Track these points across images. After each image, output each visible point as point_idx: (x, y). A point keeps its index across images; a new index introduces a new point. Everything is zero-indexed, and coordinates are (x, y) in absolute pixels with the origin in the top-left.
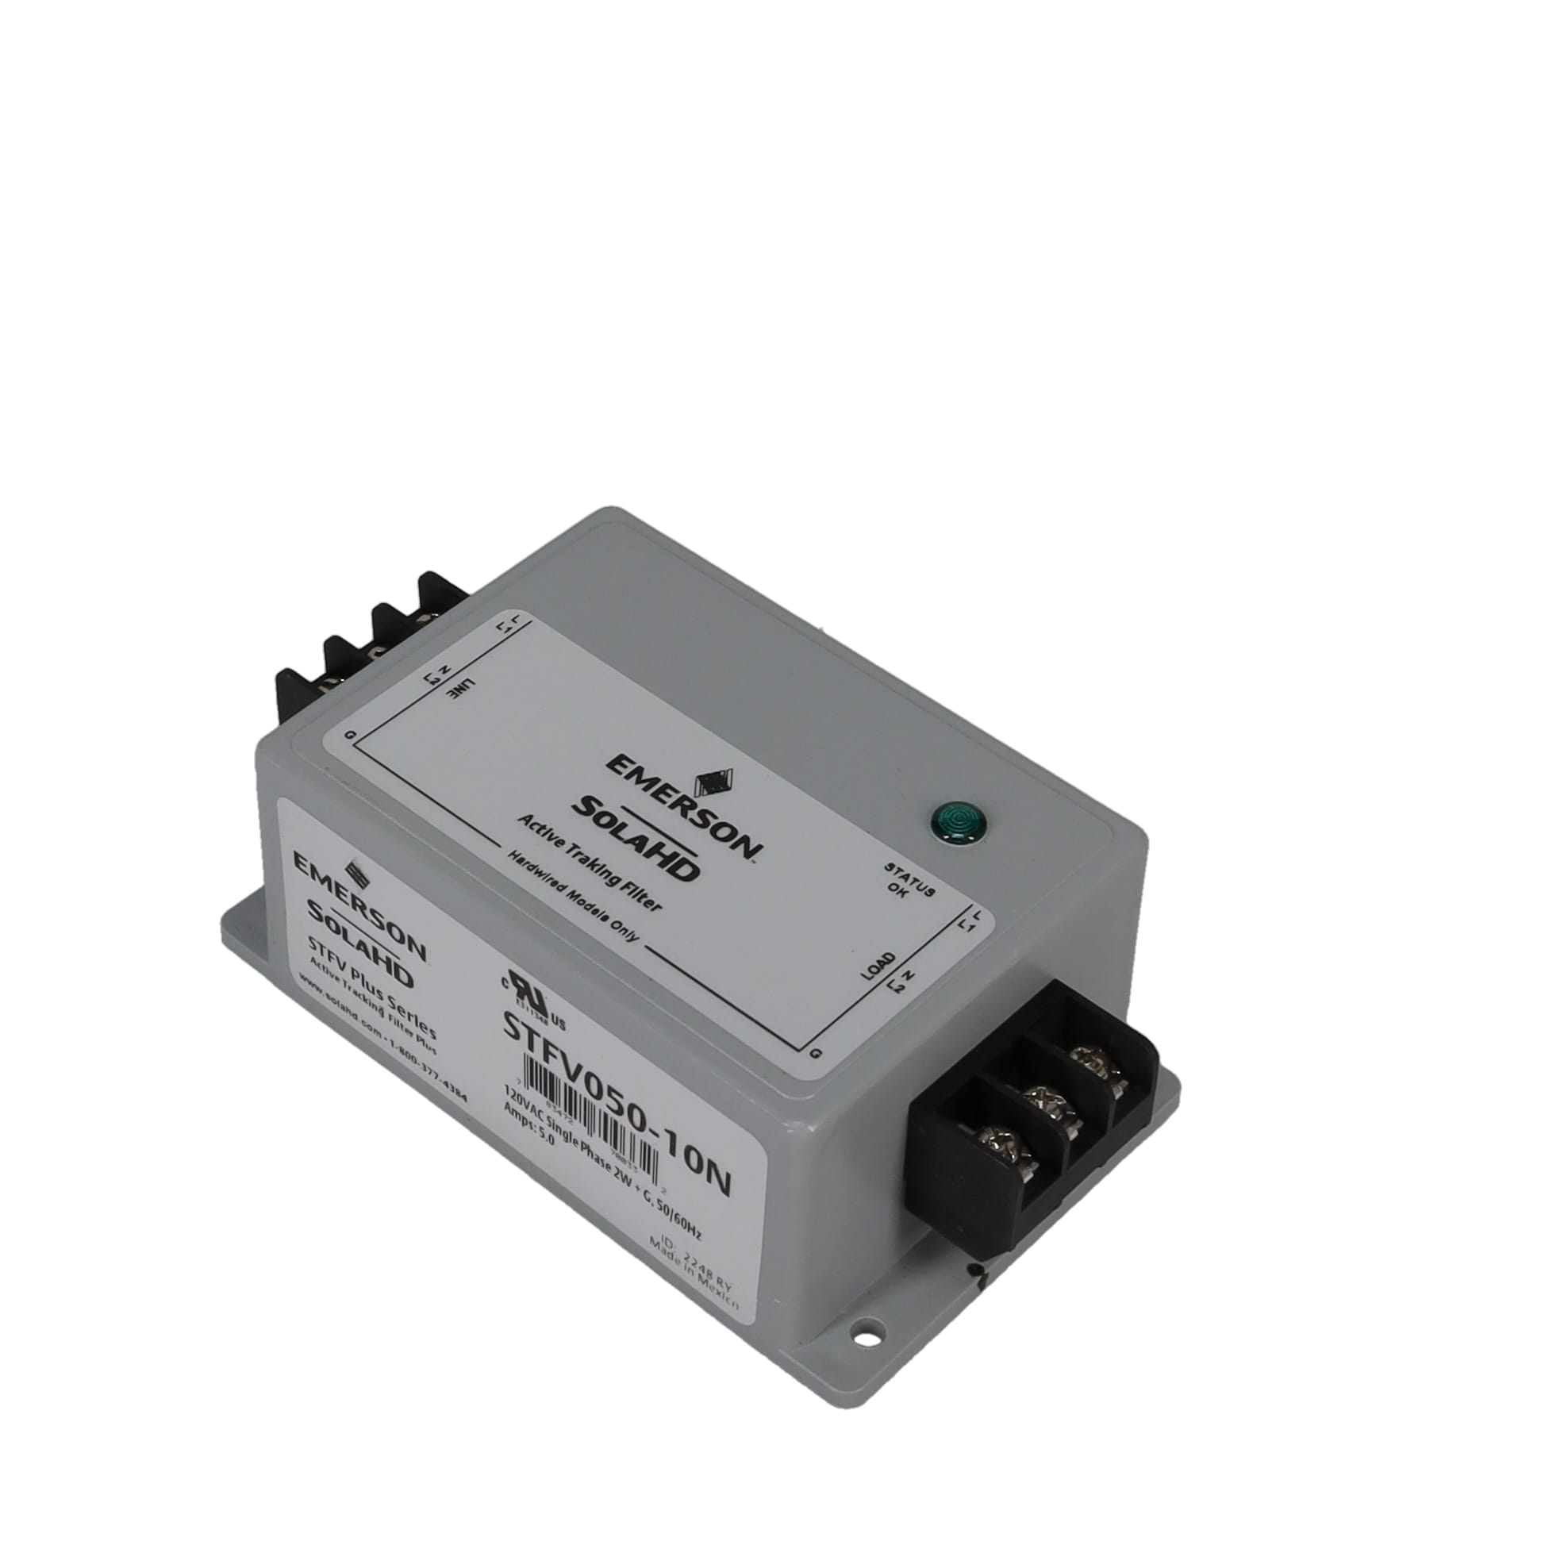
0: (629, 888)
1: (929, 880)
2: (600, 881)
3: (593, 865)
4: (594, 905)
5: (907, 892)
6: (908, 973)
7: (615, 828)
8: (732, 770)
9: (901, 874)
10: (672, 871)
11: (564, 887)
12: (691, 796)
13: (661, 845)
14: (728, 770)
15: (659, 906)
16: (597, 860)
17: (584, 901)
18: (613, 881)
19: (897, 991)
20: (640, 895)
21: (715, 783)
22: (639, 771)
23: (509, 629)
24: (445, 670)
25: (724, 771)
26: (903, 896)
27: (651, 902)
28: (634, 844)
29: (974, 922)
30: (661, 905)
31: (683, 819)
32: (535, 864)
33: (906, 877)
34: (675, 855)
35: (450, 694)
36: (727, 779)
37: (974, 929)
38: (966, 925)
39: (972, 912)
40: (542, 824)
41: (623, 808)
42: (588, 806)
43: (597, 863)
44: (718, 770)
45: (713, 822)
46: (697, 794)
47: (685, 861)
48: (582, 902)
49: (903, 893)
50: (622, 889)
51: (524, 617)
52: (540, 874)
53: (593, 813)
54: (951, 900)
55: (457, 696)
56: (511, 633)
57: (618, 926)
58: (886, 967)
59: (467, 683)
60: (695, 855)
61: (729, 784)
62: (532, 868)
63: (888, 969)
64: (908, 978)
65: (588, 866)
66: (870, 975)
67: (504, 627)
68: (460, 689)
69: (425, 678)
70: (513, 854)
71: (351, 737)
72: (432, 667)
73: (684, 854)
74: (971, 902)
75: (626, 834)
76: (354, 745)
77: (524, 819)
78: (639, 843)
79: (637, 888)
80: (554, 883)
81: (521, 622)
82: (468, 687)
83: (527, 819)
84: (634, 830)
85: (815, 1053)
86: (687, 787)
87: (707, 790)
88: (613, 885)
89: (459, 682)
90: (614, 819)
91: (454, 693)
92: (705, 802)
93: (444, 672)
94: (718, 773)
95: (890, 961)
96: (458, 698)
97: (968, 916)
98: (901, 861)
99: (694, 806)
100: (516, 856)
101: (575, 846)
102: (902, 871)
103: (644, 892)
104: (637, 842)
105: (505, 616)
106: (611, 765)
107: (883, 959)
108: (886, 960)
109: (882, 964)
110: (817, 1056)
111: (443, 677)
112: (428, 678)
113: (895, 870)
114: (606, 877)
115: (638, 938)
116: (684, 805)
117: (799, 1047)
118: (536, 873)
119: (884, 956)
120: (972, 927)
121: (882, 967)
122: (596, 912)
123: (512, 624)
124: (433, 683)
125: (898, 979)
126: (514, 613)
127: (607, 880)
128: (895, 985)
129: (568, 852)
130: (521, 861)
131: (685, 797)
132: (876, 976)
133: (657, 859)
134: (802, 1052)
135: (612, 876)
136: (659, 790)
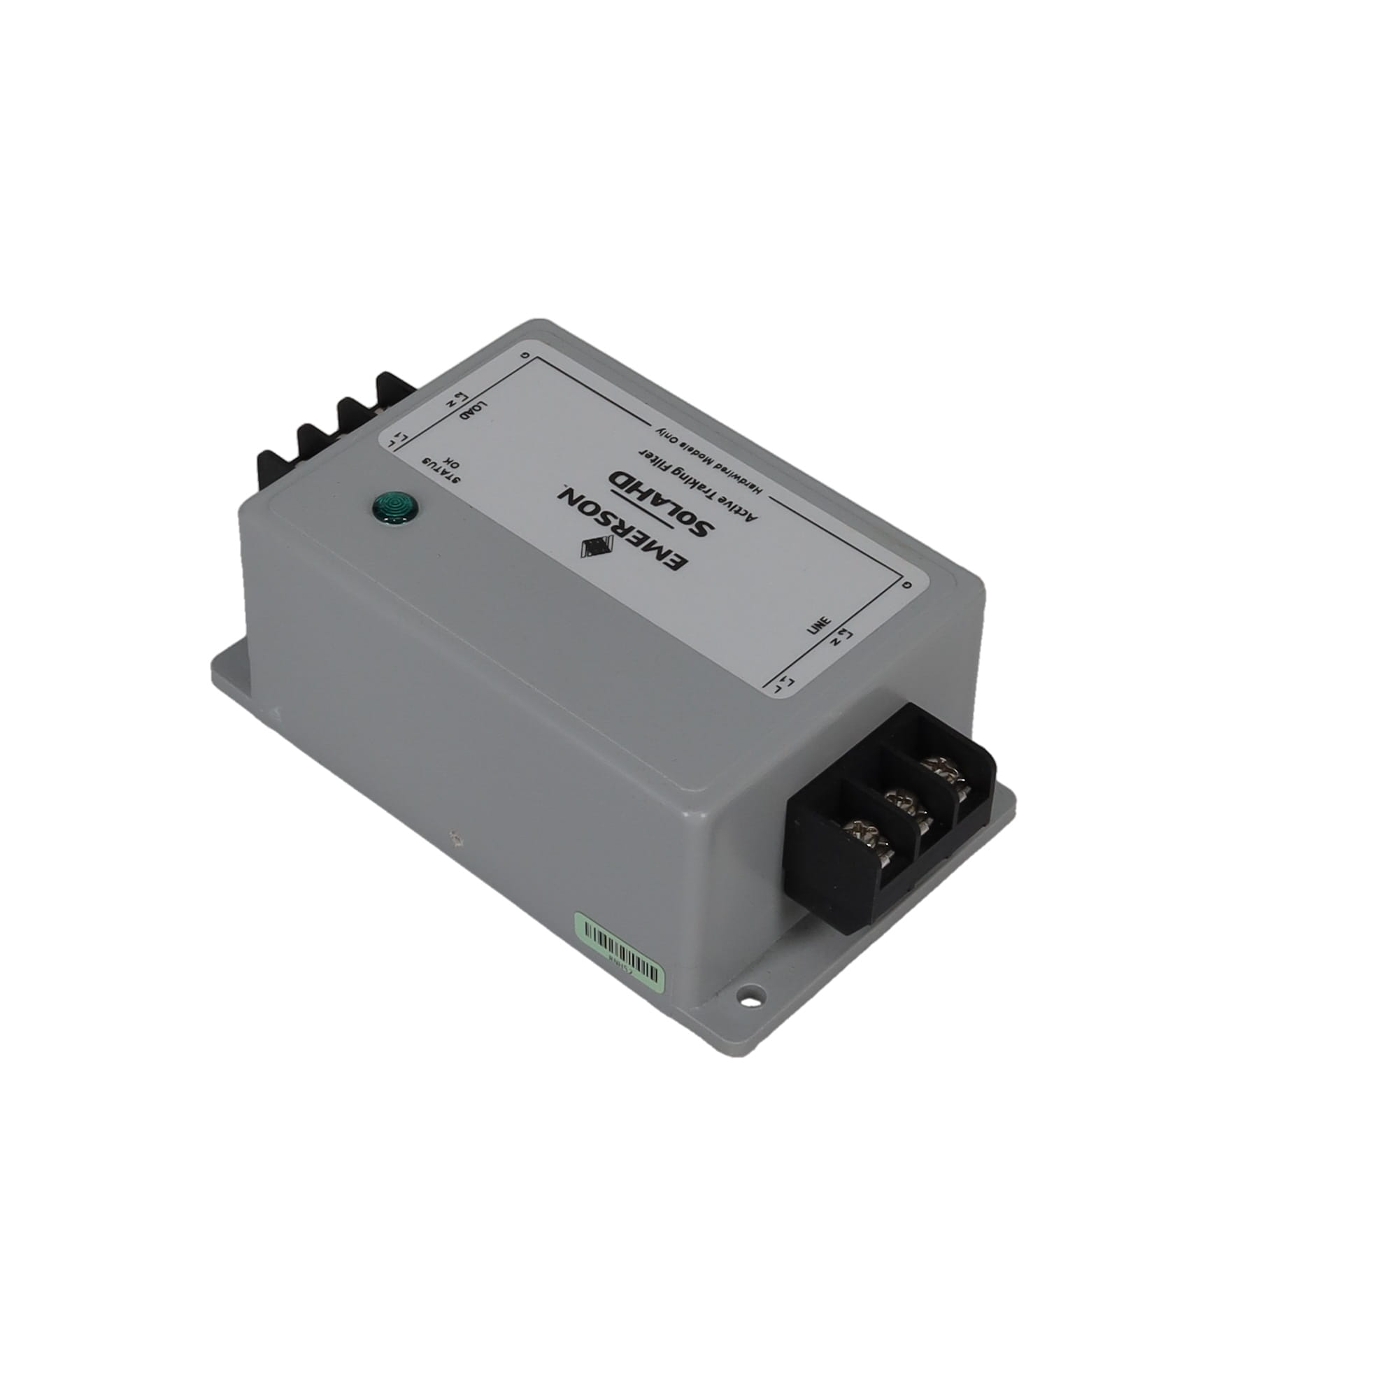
0: (665, 466)
1: (427, 471)
2: (688, 471)
3: (695, 483)
4: (692, 454)
5: (445, 462)
6: (451, 406)
7: (678, 512)
8: (582, 557)
9: (448, 475)
10: (631, 479)
11: (716, 467)
12: (616, 537)
13: (641, 499)
14: (585, 556)
15: (642, 453)
16: (692, 488)
17: (700, 457)
18: (678, 472)
19: (461, 394)
20: (656, 461)
21: (596, 547)
22: (660, 557)
23: (782, 680)
24: (836, 642)
25: (588, 556)
26: (449, 459)
27: (648, 456)
28: (662, 499)
29: (395, 439)
30: (639, 455)
31: (623, 519)
32: (740, 484)
33: (444, 472)
34: (629, 491)
35: (827, 621)
36: (586, 550)
37: (396, 434)
38: (401, 437)
39: (395, 446)
40: (737, 515)
41: (672, 528)
42: (701, 530)
43: (692, 485)
44: (593, 557)
45: (598, 516)
46: (611, 538)
47: (621, 486)
48: (702, 456)
49: (448, 461)
50: (671, 466)
51: (770, 691)
52: (736, 477)
53: (697, 524)
54: (411, 456)
55: (821, 619)
56: (781, 676)
57: (673, 440)
58: (467, 410)
59: (814, 630)
60: (613, 491)
61: (584, 546)
62: (743, 481)
63: (466, 409)
64: (451, 402)
65: (698, 483)
66: (480, 404)
67: (787, 681)
68: (821, 624)
69: (851, 635)
70: (759, 492)
71: (906, 583)
72: (846, 645)
73: (622, 492)
74: (394, 453)
75: (669, 507)
76: (902, 577)
77: (753, 519)
78: (658, 500)
79: (659, 466)
80: (724, 470)
81: (773, 687)
82: (813, 627)
83: (750, 518)
84: (663, 511)
85: (526, 356)
86: (619, 544)
87: (603, 541)
88: (678, 469)
89: (821, 631)
90: (680, 518)
91: (825, 621)
92: (604, 532)
93: (835, 640)
94: (594, 554)
95: (464, 414)
96: (821, 617)
97: (398, 444)
98: (446, 484)
99: (614, 529)
100: (757, 489)
101: (710, 497)
102: (446, 477)
103: (653, 463)
104: (660, 501)
105: (787, 692)
106: (684, 561)
107: (470, 415)
108: (468, 414)
109: (471, 412)
110: (524, 354)
111: (836, 635)
112: (849, 635)
113: (452, 478)
114: (684, 474)
115: (657, 431)
116: (622, 529)
117: (537, 360)
118: (739, 477)
119: (468, 417)
120: (397, 436)
121: (470, 410)
122: (690, 449)
123: (781, 684)
124: (844, 630)
125: (459, 402)
126: (780, 695)
127: (682, 472)
128: (462, 397)
129: (715, 493)
130: (752, 486)
131: (621, 535)
132: (476, 404)
133: (644, 488)
134: (535, 356)
135: (679, 475)
136: (642, 541)
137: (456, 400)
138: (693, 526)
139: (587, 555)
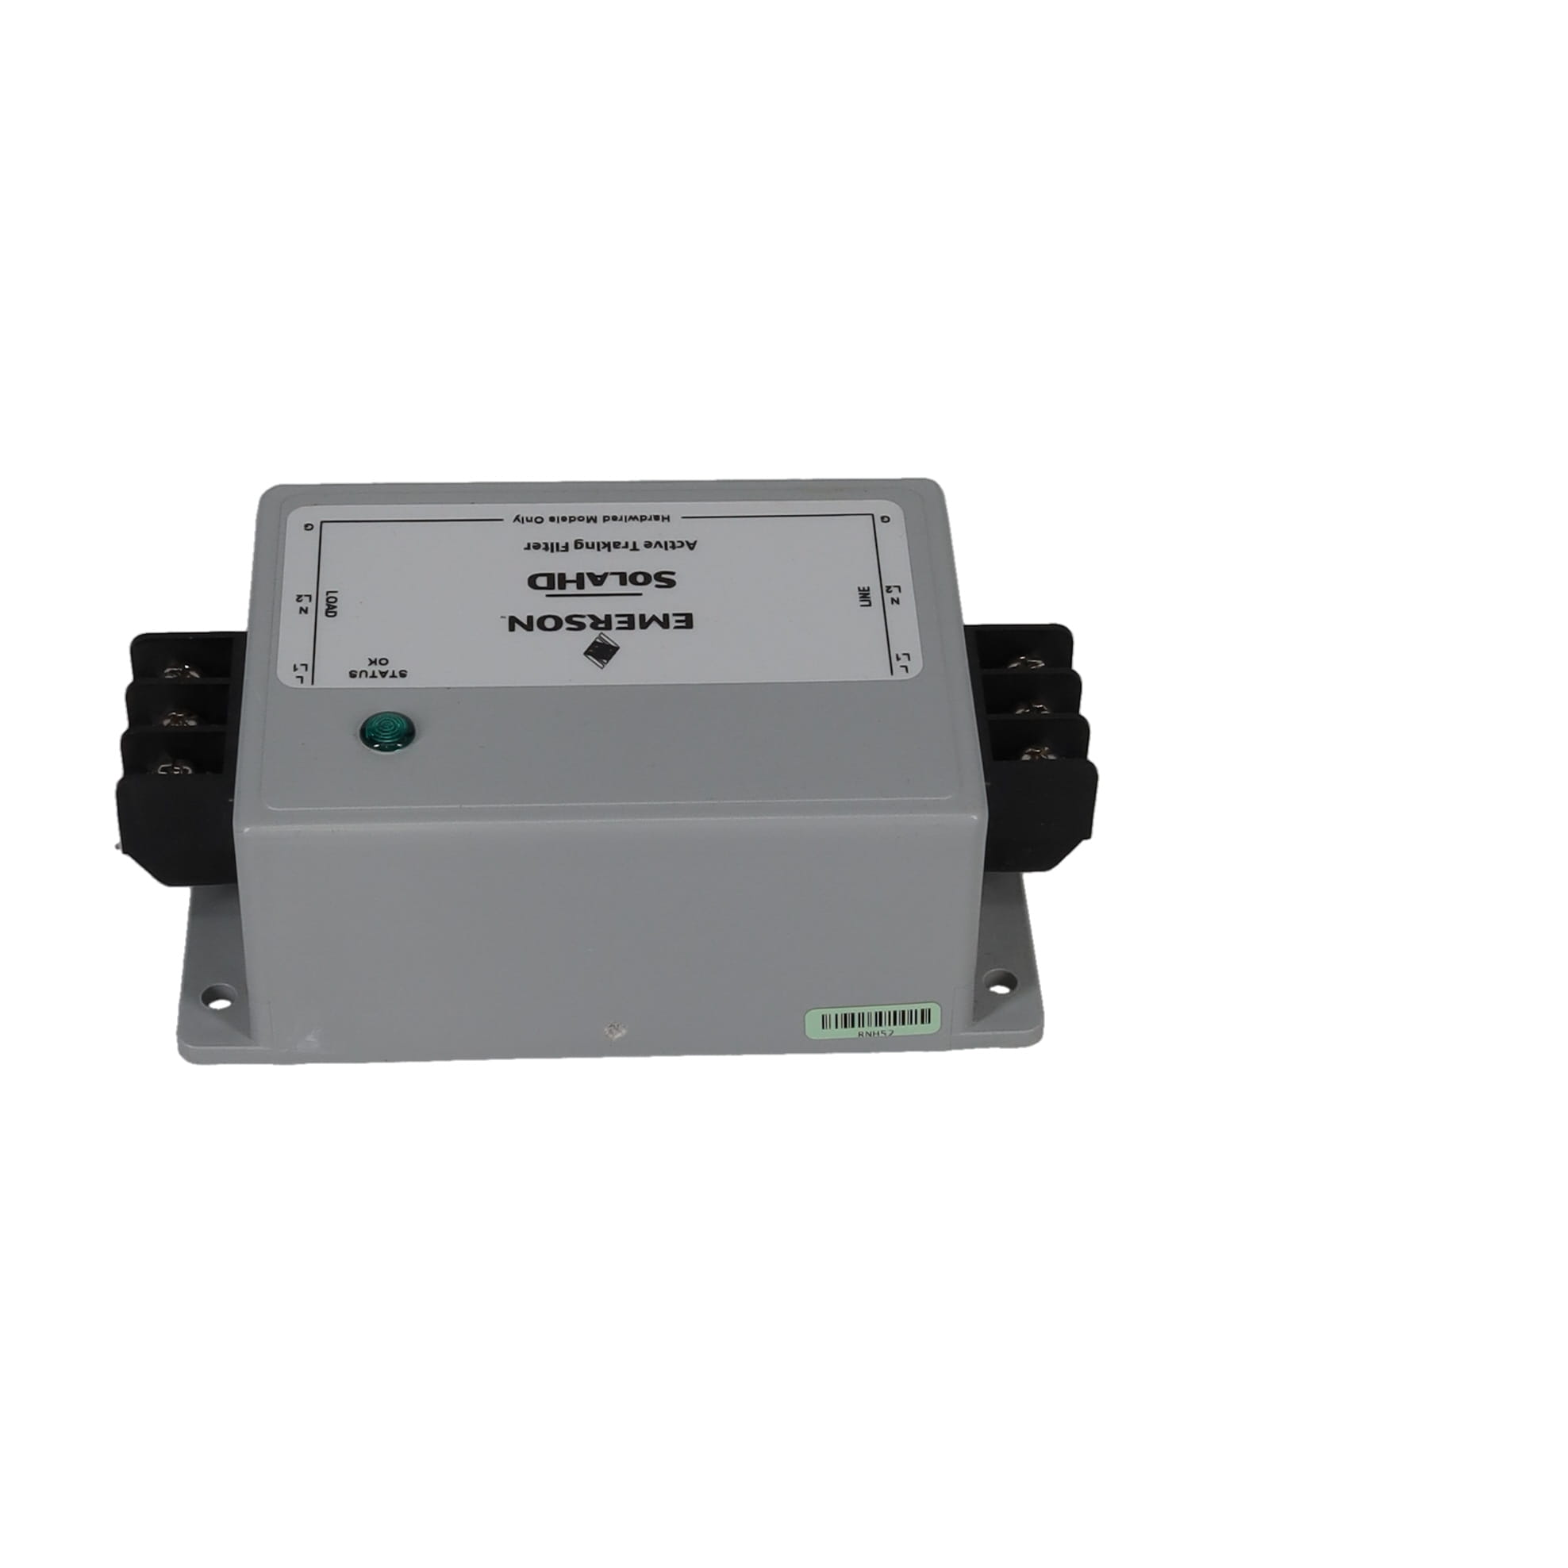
0: (563, 547)
1: (365, 682)
2: (588, 539)
3: (607, 545)
4: (570, 522)
5: (370, 664)
6: (306, 612)
7: (626, 578)
8: (602, 668)
9: (390, 674)
10: (549, 576)
11: (605, 520)
12: (606, 632)
13: (580, 587)
14: (604, 666)
15: (528, 549)
16: (609, 551)
18: (579, 544)
19: (300, 596)
20: (550, 547)
21: (602, 652)
22: (665, 624)
23: (898, 659)
24: (895, 601)
25: (606, 664)
26: (370, 660)
27: (537, 546)
28: (599, 576)
29: (298, 673)
30: (527, 551)
31: (590, 614)
32: (644, 522)
33: (383, 674)
34: (562, 587)
35: (866, 589)
36: (597, 660)
37: (292, 669)
38: (301, 668)
39: (307, 679)
40: (677, 549)
41: (640, 594)
42: (666, 581)
43: (607, 548)
45: (566, 625)
46: (602, 636)
47: (551, 586)
48: (581, 519)
49: (373, 662)
50: (567, 544)
51: (901, 675)
52: (633, 518)
53: (655, 578)
54: (333, 678)
55: (860, 591)
56: (892, 657)
57: (539, 520)
58: (326, 607)
59: (867, 603)
60: (548, 596)
61: (590, 657)
62: (643, 518)
63: (323, 607)
64: (301, 609)
65: (609, 543)
66: (330, 595)
67: (903, 657)
68: (864, 595)
69: (899, 587)
70: (668, 519)
71: (882, 518)
72: (908, 596)
73: (557, 591)
74: (317, 685)
75: (614, 579)
76: (872, 515)
77: (694, 544)
78: (599, 580)
79: (558, 550)
80: (615, 518)
81: (899, 669)
82: (863, 601)
83: (692, 546)
84: (612, 584)
85: (310, 527)
86: (616, 637)
87: (597, 643)
88: (576, 542)
89: (873, 600)
90: (635, 583)
91: (864, 590)
92: (590, 635)
93: (893, 600)
94: (608, 659)
95: (327, 612)
96: (858, 589)
97: (307, 676)
98: (399, 683)
99: (594, 626)
100: (664, 518)
101: (635, 549)
102: (391, 677)
103: (549, 551)
105: (916, 666)
106: (688, 616)
107: (335, 610)
108: (331, 610)
109: (331, 607)
110: (306, 526)
111: (888, 597)
112: (897, 588)
113: (397, 674)
114: (587, 543)
115: (515, 521)
116: (601, 623)
117: (324, 524)
118: (636, 517)
119: (336, 613)
120: (295, 669)
121: (328, 605)
122: (564, 519)
123: (901, 663)
124: (889, 587)
125: (308, 604)
126: (913, 672)
127: (584, 543)
128: (306, 599)
129: (634, 543)
130: (657, 518)
131: (608, 628)
132: (326, 597)
133: (571, 576)
134: (319, 524)
135: (585, 547)
136: (629, 622)
137: (305, 603)
138: (654, 582)
139: (604, 664)
